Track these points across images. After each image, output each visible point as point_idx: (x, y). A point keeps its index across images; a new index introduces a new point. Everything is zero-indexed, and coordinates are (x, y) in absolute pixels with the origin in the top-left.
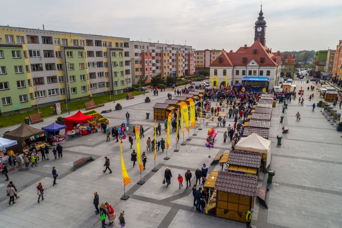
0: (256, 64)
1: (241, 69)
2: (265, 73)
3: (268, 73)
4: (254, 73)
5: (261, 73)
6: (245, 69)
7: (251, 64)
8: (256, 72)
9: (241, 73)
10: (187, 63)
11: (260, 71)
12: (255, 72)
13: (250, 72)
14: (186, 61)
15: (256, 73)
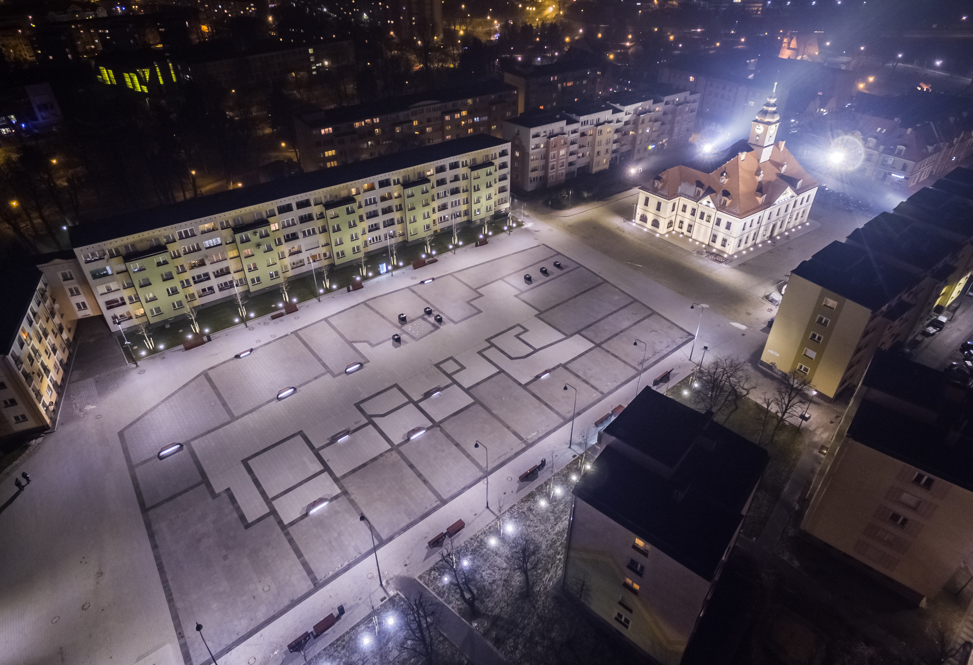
0: (712, 205)
1: (691, 204)
2: (723, 224)
3: (728, 227)
5: (718, 223)
6: (695, 207)
7: (704, 201)
9: (689, 210)
11: (717, 218)
12: (709, 217)
13: (702, 214)
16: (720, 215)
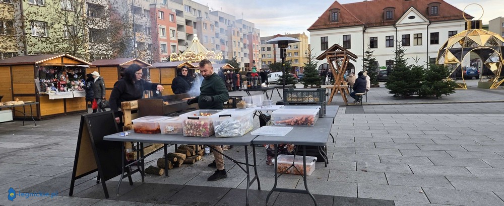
1: (381, 34)
2: (444, 38)
4: (416, 40)
5: (435, 39)
6: (394, 34)
8: (421, 38)
9: (382, 42)
10: (247, 51)
11: (432, 34)
12: (418, 37)
13: (406, 39)
14: (245, 47)
15: (419, 40)
16: (434, 28)
